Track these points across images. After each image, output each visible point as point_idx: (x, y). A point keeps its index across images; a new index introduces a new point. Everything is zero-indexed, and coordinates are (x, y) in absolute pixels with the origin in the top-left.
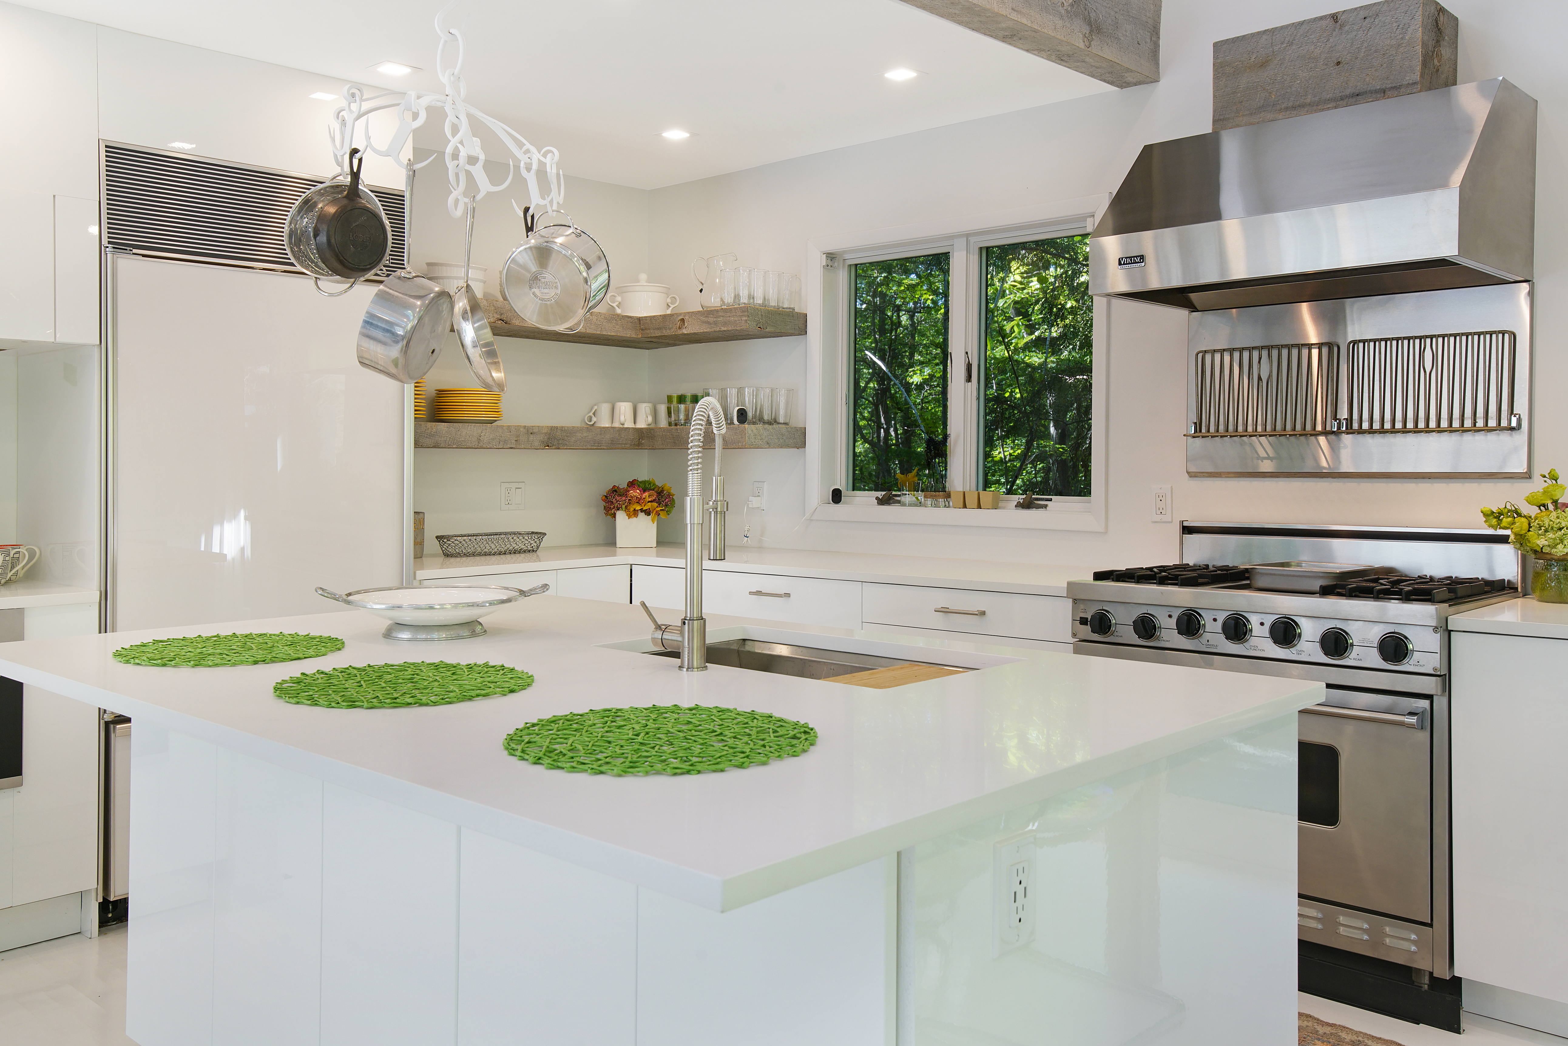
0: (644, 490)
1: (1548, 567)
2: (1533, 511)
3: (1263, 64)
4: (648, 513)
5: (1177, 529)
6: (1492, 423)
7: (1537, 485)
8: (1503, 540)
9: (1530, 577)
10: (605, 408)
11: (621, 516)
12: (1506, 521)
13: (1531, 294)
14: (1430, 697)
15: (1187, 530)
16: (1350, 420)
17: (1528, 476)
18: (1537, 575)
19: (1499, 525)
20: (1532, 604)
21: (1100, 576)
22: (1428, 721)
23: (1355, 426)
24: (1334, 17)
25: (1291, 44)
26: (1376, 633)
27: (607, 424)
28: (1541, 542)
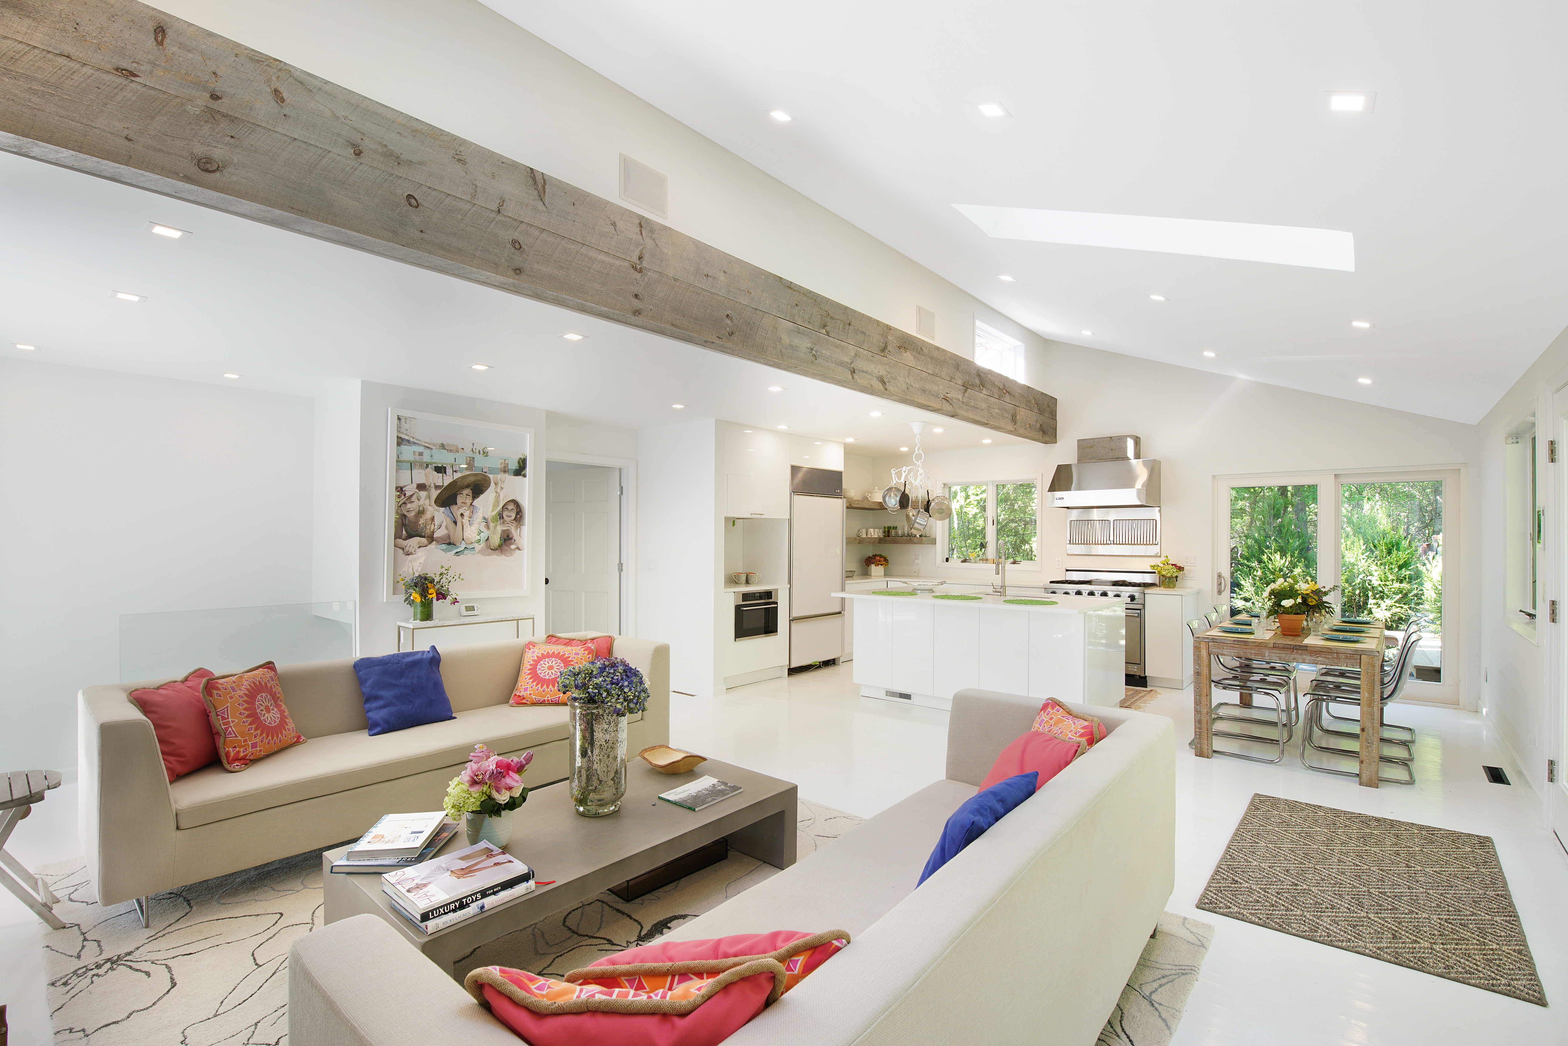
0: (881, 557)
1: (1166, 579)
2: (1162, 565)
3: (1092, 447)
4: (881, 565)
5: (1065, 570)
6: (1151, 543)
7: (1163, 559)
8: (1154, 573)
9: (1161, 581)
10: (864, 531)
11: (873, 566)
12: (1156, 568)
13: (1160, 511)
14: (1140, 610)
15: (1067, 570)
16: (1114, 541)
17: (1160, 556)
18: (1163, 581)
19: (1154, 569)
20: (1162, 588)
21: (1051, 582)
22: (1140, 615)
23: (1115, 542)
24: (1111, 438)
25: (1099, 443)
26: (1128, 594)
27: (864, 536)
28: (1164, 573)
